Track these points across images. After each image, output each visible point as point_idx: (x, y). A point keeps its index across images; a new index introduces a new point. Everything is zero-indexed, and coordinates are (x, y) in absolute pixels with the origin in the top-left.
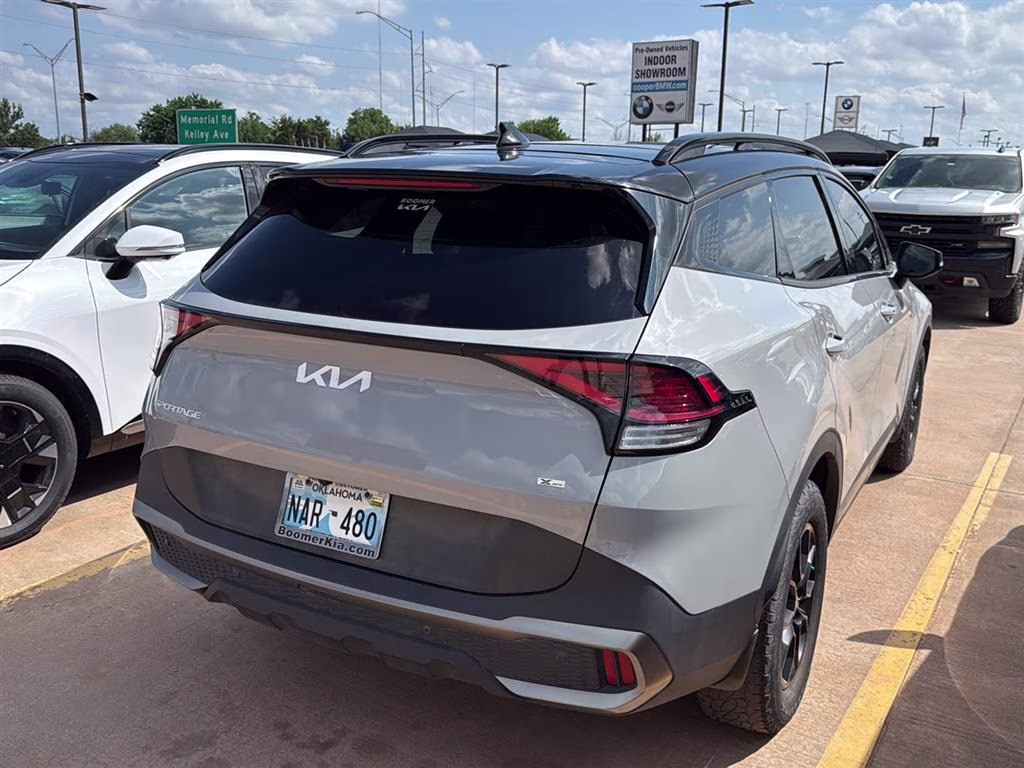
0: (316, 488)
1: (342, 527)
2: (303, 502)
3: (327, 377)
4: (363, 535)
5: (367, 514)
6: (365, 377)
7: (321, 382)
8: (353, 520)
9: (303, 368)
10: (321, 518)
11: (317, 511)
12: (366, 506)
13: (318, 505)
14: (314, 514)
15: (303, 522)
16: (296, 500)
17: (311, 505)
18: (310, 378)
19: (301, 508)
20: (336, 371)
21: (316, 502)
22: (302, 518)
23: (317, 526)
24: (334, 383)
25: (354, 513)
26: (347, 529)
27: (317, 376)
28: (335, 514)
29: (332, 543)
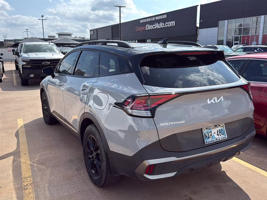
0: (208, 129)
1: (217, 135)
2: (207, 134)
4: (222, 134)
5: (221, 130)
6: (222, 98)
7: (214, 102)
8: (219, 132)
9: (208, 100)
10: (212, 135)
11: (211, 134)
12: (220, 128)
13: (211, 133)
14: (211, 135)
15: (209, 138)
16: (205, 134)
17: (209, 133)
18: (211, 102)
19: (207, 135)
20: (216, 98)
21: (210, 132)
22: (208, 138)
23: (212, 138)
24: (216, 101)
25: (218, 131)
26: (218, 135)
27: (212, 101)
28: (215, 133)
29: (217, 139)
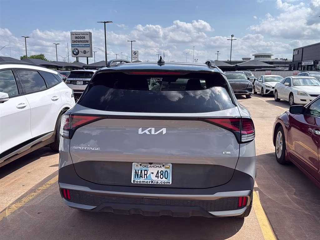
0: (144, 166)
1: (156, 177)
2: (140, 172)
3: (150, 131)
4: (164, 178)
5: (164, 172)
7: (148, 133)
8: (160, 174)
9: (140, 130)
10: (147, 175)
11: (146, 173)
12: (163, 169)
13: (146, 172)
14: (145, 174)
15: (141, 177)
16: (137, 171)
17: (143, 172)
18: (144, 132)
19: (139, 173)
20: (153, 129)
21: (145, 171)
22: (140, 176)
23: (147, 178)
24: (153, 133)
25: (159, 172)
26: (158, 177)
27: (146, 131)
28: (153, 173)
29: (154, 182)
